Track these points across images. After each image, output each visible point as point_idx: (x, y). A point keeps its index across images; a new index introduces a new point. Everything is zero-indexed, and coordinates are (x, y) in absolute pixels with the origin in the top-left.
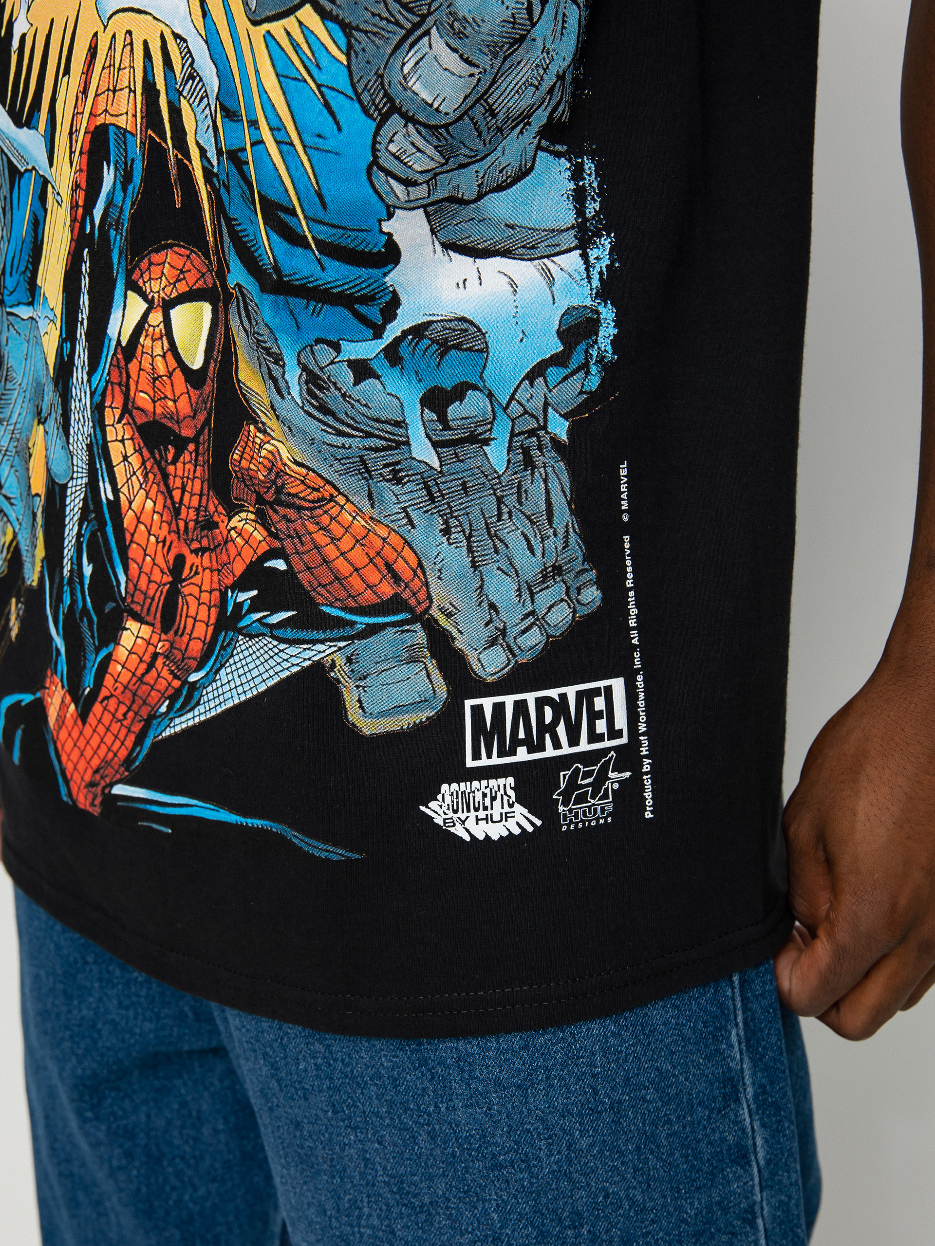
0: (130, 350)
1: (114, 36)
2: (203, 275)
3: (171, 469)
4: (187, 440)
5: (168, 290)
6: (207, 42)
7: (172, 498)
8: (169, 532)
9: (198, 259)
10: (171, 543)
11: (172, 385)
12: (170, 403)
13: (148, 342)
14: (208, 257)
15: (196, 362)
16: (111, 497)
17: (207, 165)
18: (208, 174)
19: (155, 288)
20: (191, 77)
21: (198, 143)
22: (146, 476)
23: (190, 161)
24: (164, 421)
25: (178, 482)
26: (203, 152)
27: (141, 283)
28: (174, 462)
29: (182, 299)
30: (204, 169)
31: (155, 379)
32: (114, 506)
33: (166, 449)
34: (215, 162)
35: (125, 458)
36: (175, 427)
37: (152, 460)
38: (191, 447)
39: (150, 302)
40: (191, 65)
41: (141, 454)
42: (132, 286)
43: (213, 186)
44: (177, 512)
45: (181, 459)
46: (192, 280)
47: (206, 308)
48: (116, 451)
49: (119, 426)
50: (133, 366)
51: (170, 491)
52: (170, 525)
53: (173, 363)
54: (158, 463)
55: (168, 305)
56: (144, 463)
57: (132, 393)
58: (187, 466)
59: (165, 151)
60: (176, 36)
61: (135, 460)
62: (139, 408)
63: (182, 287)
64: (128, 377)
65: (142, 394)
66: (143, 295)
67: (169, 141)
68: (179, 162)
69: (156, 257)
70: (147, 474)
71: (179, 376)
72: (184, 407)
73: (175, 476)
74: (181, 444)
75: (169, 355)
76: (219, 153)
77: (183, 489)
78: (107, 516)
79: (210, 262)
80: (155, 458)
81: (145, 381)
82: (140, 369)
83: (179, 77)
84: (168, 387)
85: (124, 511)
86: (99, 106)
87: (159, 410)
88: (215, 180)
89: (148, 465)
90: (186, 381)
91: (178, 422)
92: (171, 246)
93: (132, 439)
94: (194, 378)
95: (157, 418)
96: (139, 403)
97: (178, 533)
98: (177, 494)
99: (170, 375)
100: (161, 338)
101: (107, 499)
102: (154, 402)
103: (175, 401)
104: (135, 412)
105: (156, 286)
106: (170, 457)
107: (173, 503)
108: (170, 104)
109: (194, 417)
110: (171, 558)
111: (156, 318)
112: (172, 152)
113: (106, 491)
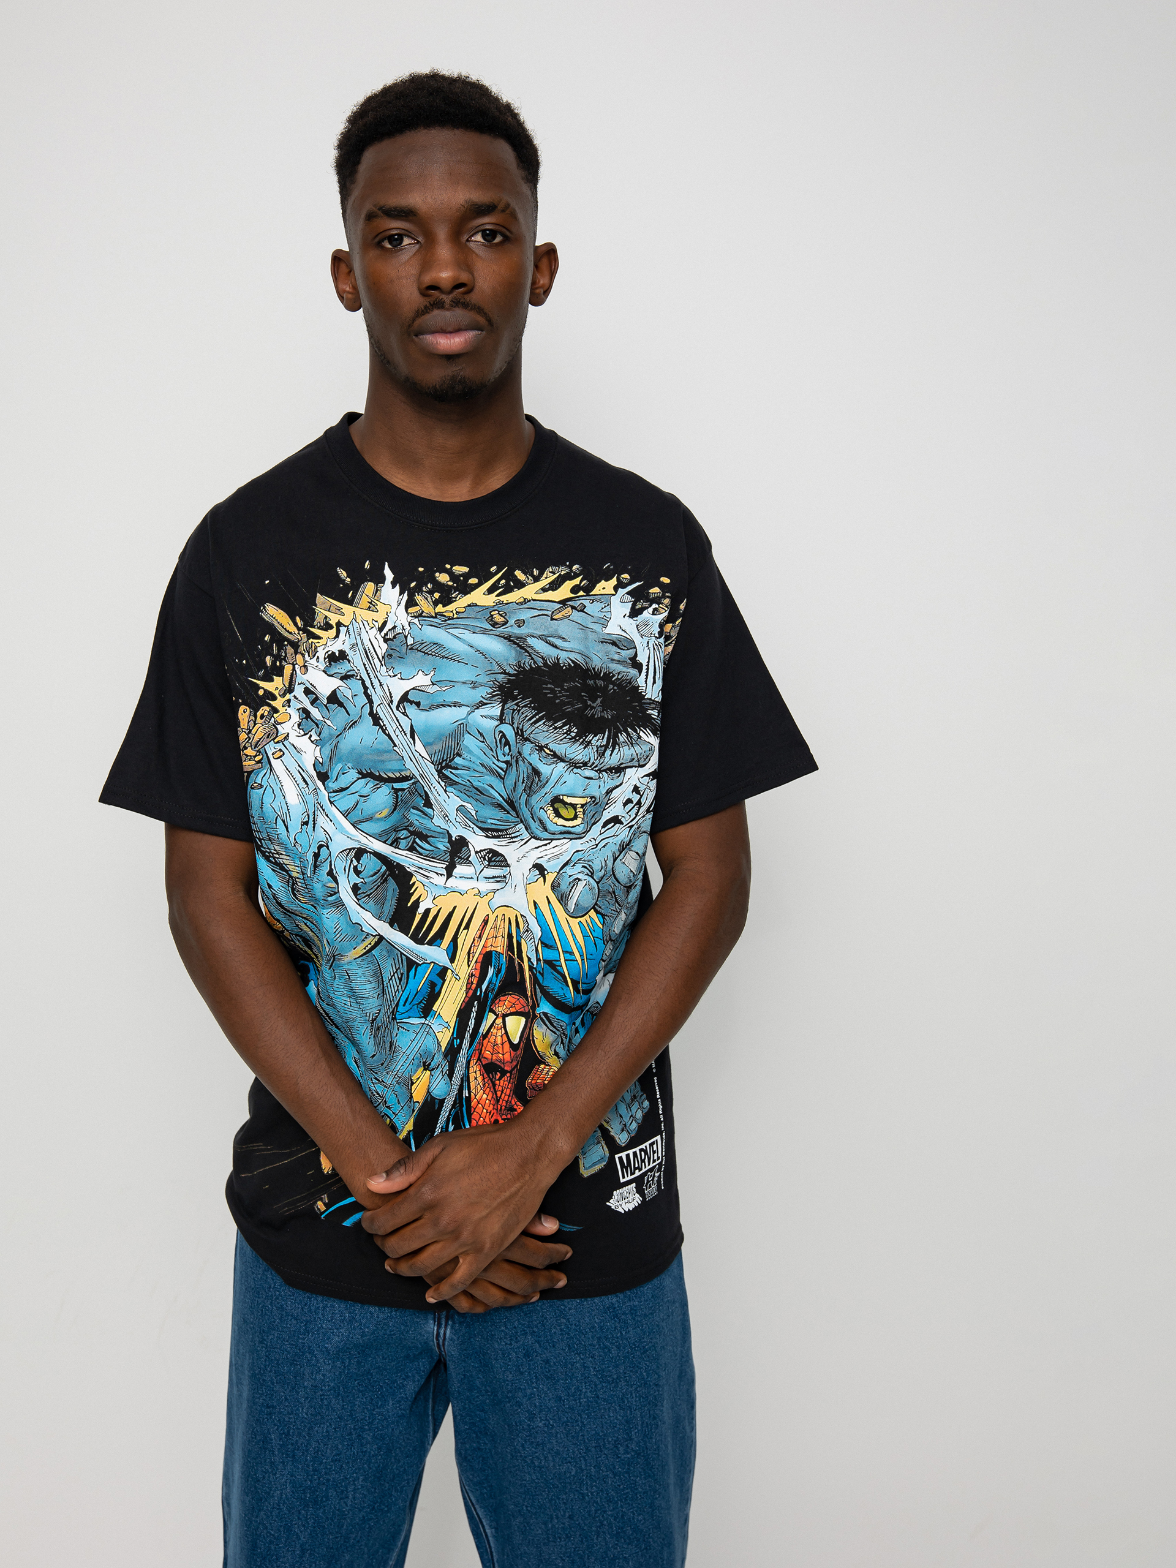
0: (485, 1036)
1: (497, 916)
2: (524, 1007)
3: (498, 1082)
4: (507, 1072)
5: (506, 1011)
6: (536, 918)
7: (496, 1094)
8: (493, 1109)
9: (522, 1000)
10: (494, 1114)
11: (503, 1048)
12: (501, 1055)
13: (495, 1031)
14: (527, 1000)
15: (516, 1041)
16: (467, 1095)
17: (531, 964)
18: (531, 968)
19: (500, 1010)
20: (527, 931)
21: (527, 956)
22: (484, 1085)
23: (523, 963)
24: (497, 1062)
25: (500, 1089)
26: (529, 959)
27: (494, 1009)
28: (500, 1079)
29: (512, 1014)
30: (529, 966)
31: (494, 1046)
32: (469, 1099)
33: (496, 1074)
34: (535, 963)
35: (476, 1078)
36: (502, 1066)
37: (488, 1078)
38: (508, 1075)
39: (497, 1016)
40: (527, 926)
41: (483, 1076)
42: (492, 1011)
43: (532, 972)
44: (498, 1101)
45: (503, 1079)
46: (518, 1008)
47: (523, 1020)
48: (472, 1076)
49: (475, 1067)
50: (486, 1041)
51: (496, 1092)
52: (494, 1106)
53: (505, 1039)
54: (491, 1080)
55: (505, 1016)
56: (484, 1079)
57: (483, 1052)
58: (505, 1082)
59: (514, 960)
60: (522, 915)
61: (480, 1079)
62: (485, 1058)
63: (513, 1010)
64: (483, 1045)
65: (487, 1052)
66: (495, 1013)
67: (516, 956)
68: (519, 963)
69: (502, 998)
70: (485, 1084)
71: (507, 1045)
72: (507, 1057)
73: (499, 1085)
74: (504, 1073)
75: (504, 1036)
76: (538, 960)
77: (502, 1092)
78: (464, 1103)
79: (528, 1002)
80: (490, 1077)
81: (489, 1047)
82: (489, 1042)
83: (522, 931)
84: (501, 1049)
85: (472, 1100)
86: (488, 943)
87: (494, 1058)
88: (534, 970)
89: (486, 1080)
90: (510, 1047)
91: (503, 1063)
92: (510, 994)
93: (480, 1070)
94: (514, 1047)
95: (493, 1061)
96: (485, 1056)
97: (497, 1110)
98: (499, 1093)
99: (502, 1044)
100: (501, 1029)
101: (466, 1096)
102: (492, 1054)
103: (503, 1055)
104: (482, 1059)
105: (500, 1009)
106: (497, 1077)
107: (497, 1097)
108: (517, 941)
109: (511, 1063)
110: (493, 1120)
111: (499, 1021)
112: (516, 959)
113: (466, 1093)
